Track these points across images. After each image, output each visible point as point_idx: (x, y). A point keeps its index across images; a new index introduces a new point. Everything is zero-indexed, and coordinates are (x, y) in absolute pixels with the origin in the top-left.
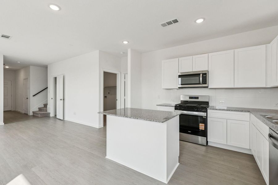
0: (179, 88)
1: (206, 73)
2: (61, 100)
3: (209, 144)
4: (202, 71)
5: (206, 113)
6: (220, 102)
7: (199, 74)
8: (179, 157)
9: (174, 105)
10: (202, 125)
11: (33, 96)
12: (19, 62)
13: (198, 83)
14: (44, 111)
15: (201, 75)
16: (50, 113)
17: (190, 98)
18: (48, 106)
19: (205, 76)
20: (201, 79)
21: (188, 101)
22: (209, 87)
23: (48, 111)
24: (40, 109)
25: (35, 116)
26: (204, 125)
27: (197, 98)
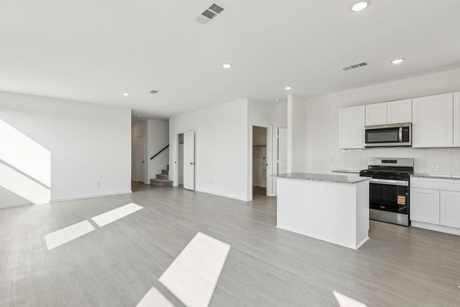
0: (366, 147)
1: (409, 127)
2: (192, 164)
3: (412, 225)
4: (402, 124)
5: (407, 182)
6: (432, 167)
7: (398, 128)
8: (369, 230)
9: (359, 172)
10: (401, 199)
11: (151, 159)
12: (140, 116)
13: (396, 140)
14: (164, 178)
15: (401, 129)
16: (173, 182)
17: (383, 161)
18: (170, 173)
19: (407, 130)
20: (400, 135)
21: (380, 166)
22: (413, 147)
23: (170, 179)
24: (158, 176)
25: (154, 184)
26: (404, 197)
27: (395, 162)
